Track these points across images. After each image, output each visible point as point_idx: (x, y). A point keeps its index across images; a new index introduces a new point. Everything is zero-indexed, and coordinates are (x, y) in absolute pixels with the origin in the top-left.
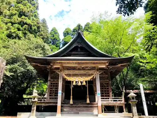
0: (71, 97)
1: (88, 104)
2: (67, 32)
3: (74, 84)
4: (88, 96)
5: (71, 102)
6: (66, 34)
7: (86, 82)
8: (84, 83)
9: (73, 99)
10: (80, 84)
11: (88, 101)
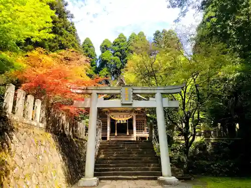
0: (116, 131)
1: (128, 136)
2: (105, 46)
3: (118, 122)
4: (128, 130)
5: (116, 134)
6: (104, 48)
7: (126, 121)
8: (125, 122)
9: (117, 132)
10: (122, 122)
11: (128, 134)
